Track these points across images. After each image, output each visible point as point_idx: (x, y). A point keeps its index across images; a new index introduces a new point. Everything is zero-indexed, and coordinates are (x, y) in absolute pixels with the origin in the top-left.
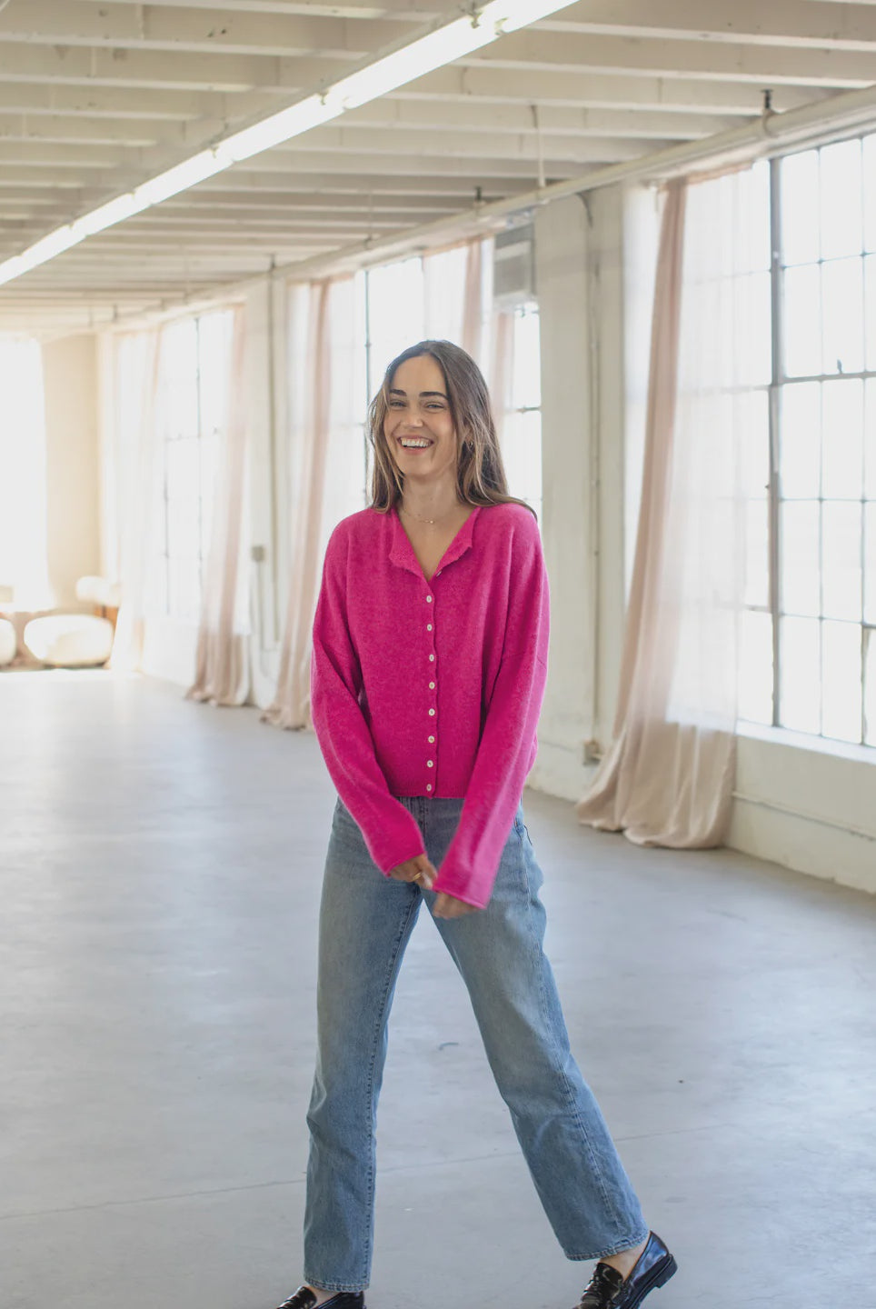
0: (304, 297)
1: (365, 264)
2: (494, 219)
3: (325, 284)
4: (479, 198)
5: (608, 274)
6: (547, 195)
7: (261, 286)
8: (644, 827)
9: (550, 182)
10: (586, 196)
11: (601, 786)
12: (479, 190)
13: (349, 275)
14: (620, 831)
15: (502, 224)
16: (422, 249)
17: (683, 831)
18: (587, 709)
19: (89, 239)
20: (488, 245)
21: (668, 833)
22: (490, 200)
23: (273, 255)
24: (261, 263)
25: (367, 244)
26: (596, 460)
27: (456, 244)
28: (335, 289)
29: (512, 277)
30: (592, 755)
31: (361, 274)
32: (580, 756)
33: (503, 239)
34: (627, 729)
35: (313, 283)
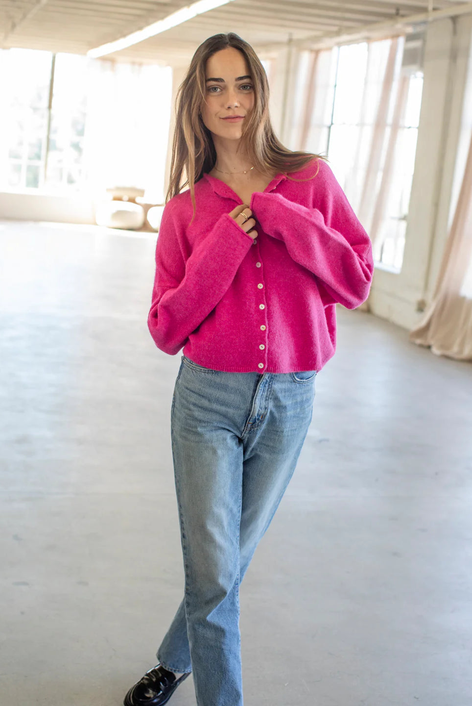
0: (306, 58)
1: (339, 44)
2: (404, 26)
3: (317, 52)
4: (397, 14)
5: (460, 61)
6: (432, 16)
7: (284, 50)
8: (442, 347)
9: (435, 9)
10: (454, 19)
11: (423, 323)
12: (398, 10)
13: (329, 49)
14: (429, 347)
15: (410, 30)
16: (368, 40)
17: (461, 351)
18: (421, 283)
19: (198, 16)
20: (401, 40)
21: (454, 351)
22: (403, 16)
23: (291, 34)
24: (284, 38)
25: (338, 33)
26: (442, 156)
27: (386, 38)
28: (323, 56)
29: (412, 58)
30: (421, 307)
31: (335, 49)
32: (414, 307)
33: (410, 38)
34: (440, 296)
35: (311, 51)
